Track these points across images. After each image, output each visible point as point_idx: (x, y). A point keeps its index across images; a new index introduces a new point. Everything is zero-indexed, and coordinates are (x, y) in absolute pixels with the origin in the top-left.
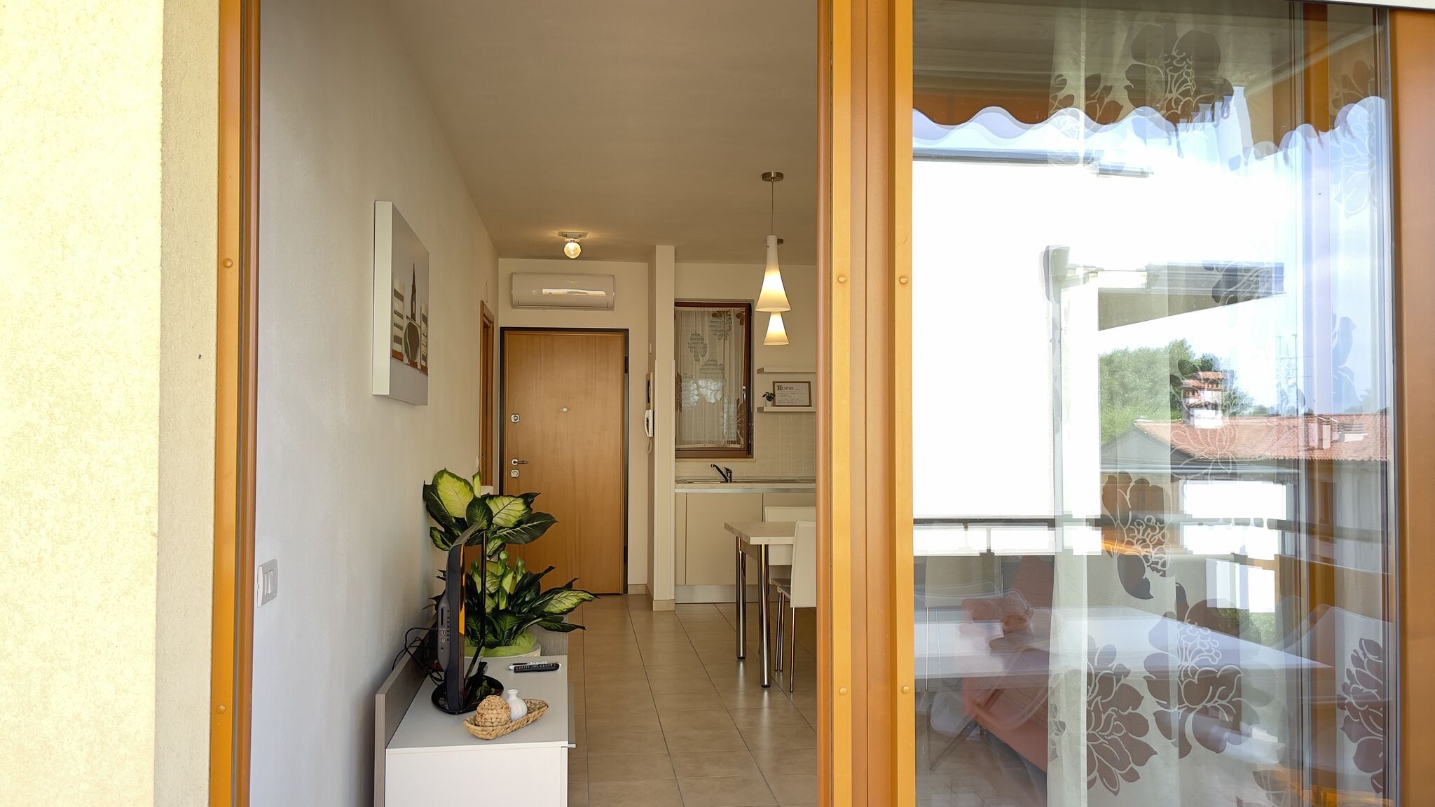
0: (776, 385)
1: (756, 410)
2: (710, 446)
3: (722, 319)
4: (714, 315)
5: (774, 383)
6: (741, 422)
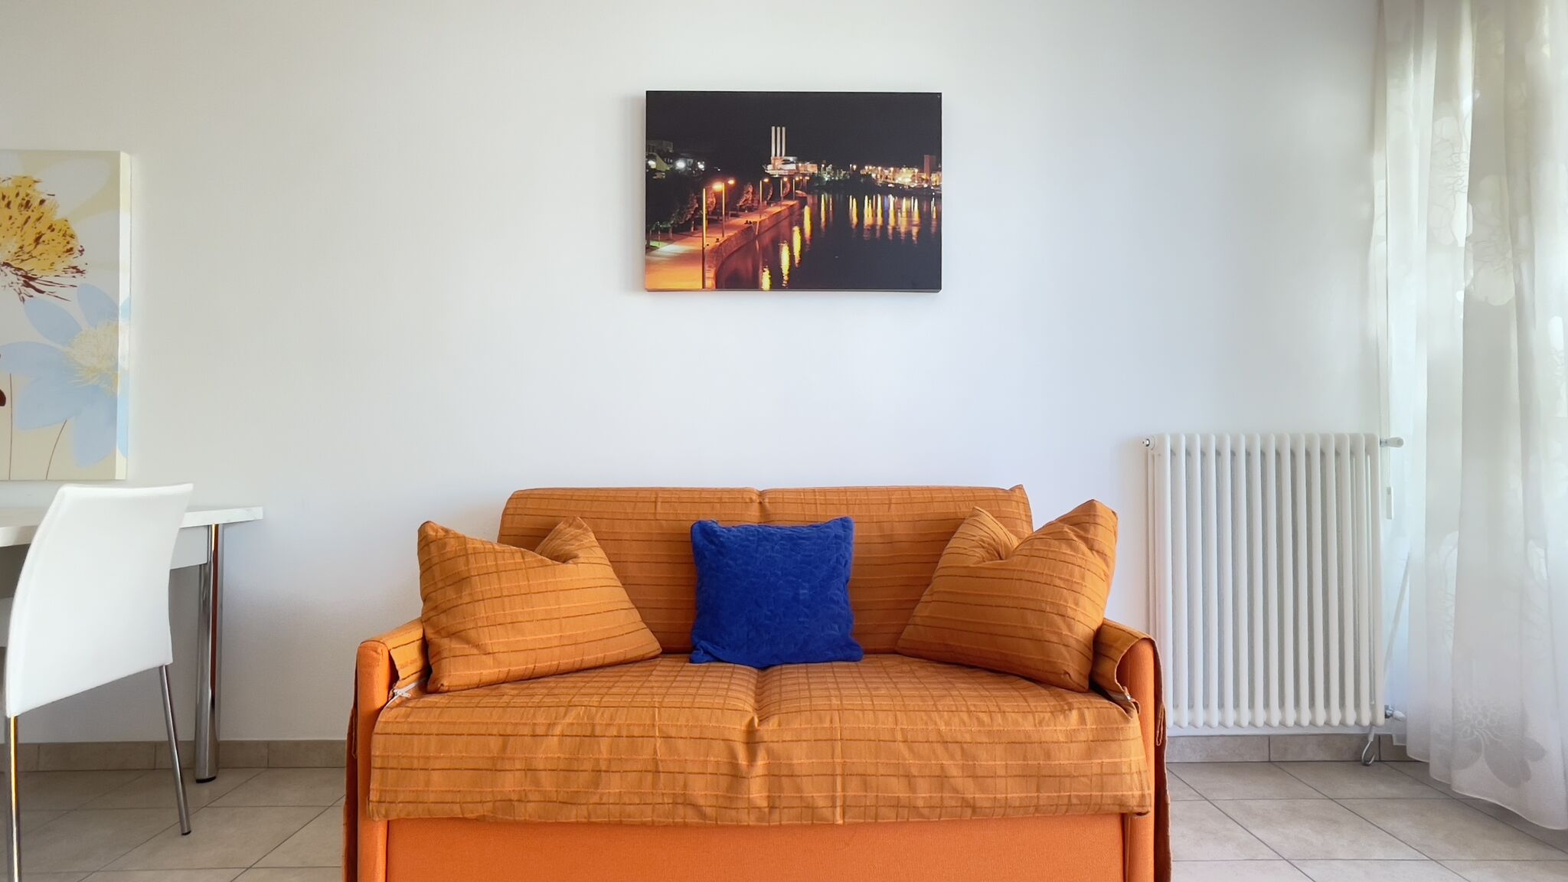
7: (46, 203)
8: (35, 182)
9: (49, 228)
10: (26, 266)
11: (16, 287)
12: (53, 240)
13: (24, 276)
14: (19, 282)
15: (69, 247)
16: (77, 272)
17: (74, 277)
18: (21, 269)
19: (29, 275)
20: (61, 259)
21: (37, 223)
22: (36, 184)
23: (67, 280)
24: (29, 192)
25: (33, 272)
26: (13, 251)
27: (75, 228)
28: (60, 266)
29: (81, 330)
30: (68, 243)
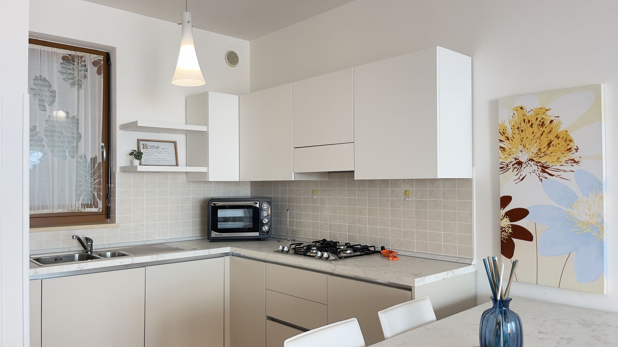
0: (141, 143)
1: (118, 170)
2: (61, 211)
3: (76, 63)
4: (65, 58)
5: (139, 141)
6: (99, 183)
7: (554, 122)
8: (547, 110)
9: (556, 137)
10: (543, 161)
11: (536, 172)
12: (559, 144)
13: (541, 166)
14: (538, 170)
15: (569, 147)
16: (574, 163)
17: (572, 165)
18: (540, 162)
19: (544, 165)
20: (564, 155)
21: (549, 135)
22: (548, 111)
23: (568, 167)
24: (543, 116)
25: (548, 164)
26: (535, 152)
27: (573, 135)
28: (563, 159)
29: (578, 198)
30: (568, 145)
